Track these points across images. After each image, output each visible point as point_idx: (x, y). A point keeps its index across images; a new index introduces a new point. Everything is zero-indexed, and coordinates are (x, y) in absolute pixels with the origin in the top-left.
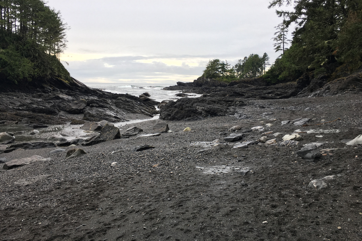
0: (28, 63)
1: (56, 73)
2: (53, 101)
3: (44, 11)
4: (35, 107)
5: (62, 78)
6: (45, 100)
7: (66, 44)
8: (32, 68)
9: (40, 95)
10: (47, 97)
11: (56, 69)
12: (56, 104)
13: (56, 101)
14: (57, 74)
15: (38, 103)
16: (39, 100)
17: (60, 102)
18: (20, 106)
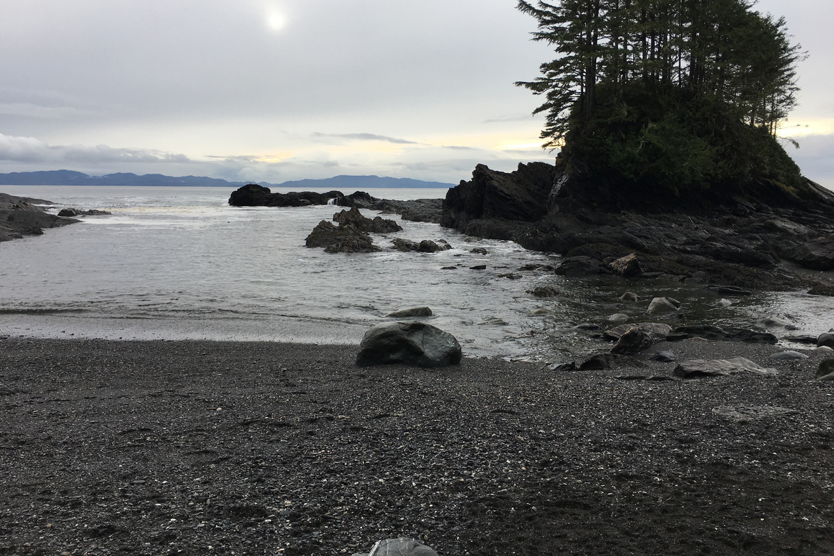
0: (703, 148)
1: (765, 169)
2: (760, 236)
3: (746, 24)
4: (721, 248)
5: (778, 180)
6: (740, 232)
7: (794, 95)
8: (711, 160)
9: (729, 219)
10: (746, 226)
11: (767, 160)
12: (771, 242)
13: (769, 235)
14: (767, 172)
15: (725, 238)
16: (727, 231)
17: (779, 239)
18: (686, 243)
